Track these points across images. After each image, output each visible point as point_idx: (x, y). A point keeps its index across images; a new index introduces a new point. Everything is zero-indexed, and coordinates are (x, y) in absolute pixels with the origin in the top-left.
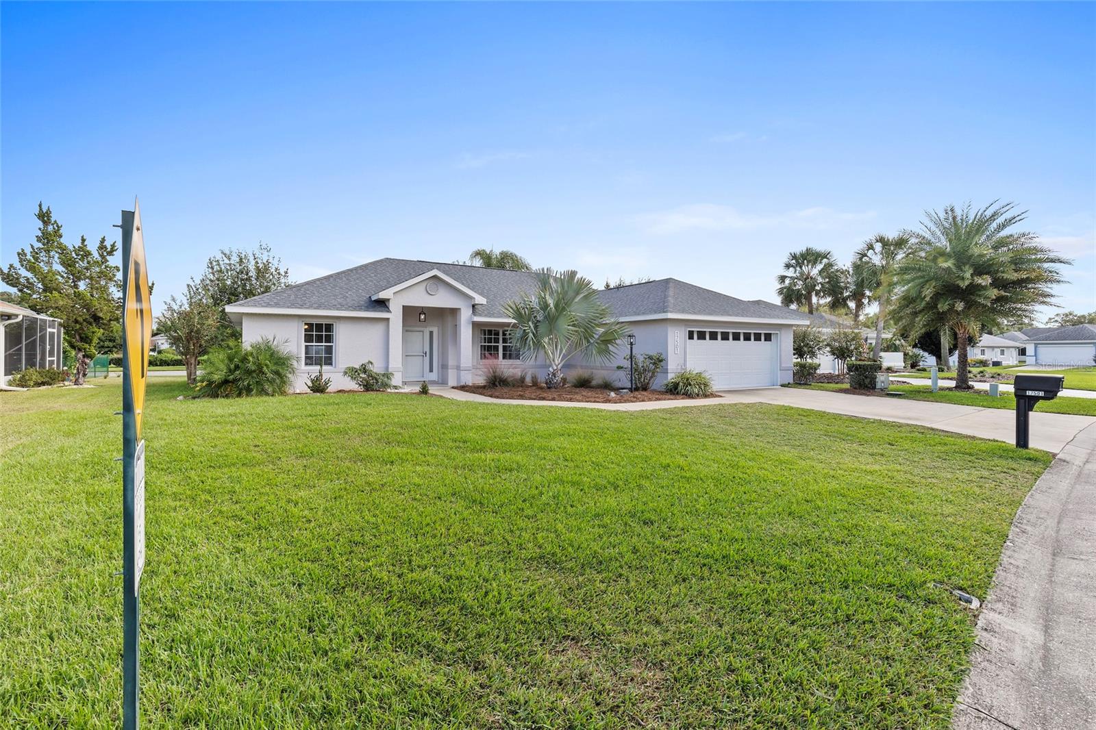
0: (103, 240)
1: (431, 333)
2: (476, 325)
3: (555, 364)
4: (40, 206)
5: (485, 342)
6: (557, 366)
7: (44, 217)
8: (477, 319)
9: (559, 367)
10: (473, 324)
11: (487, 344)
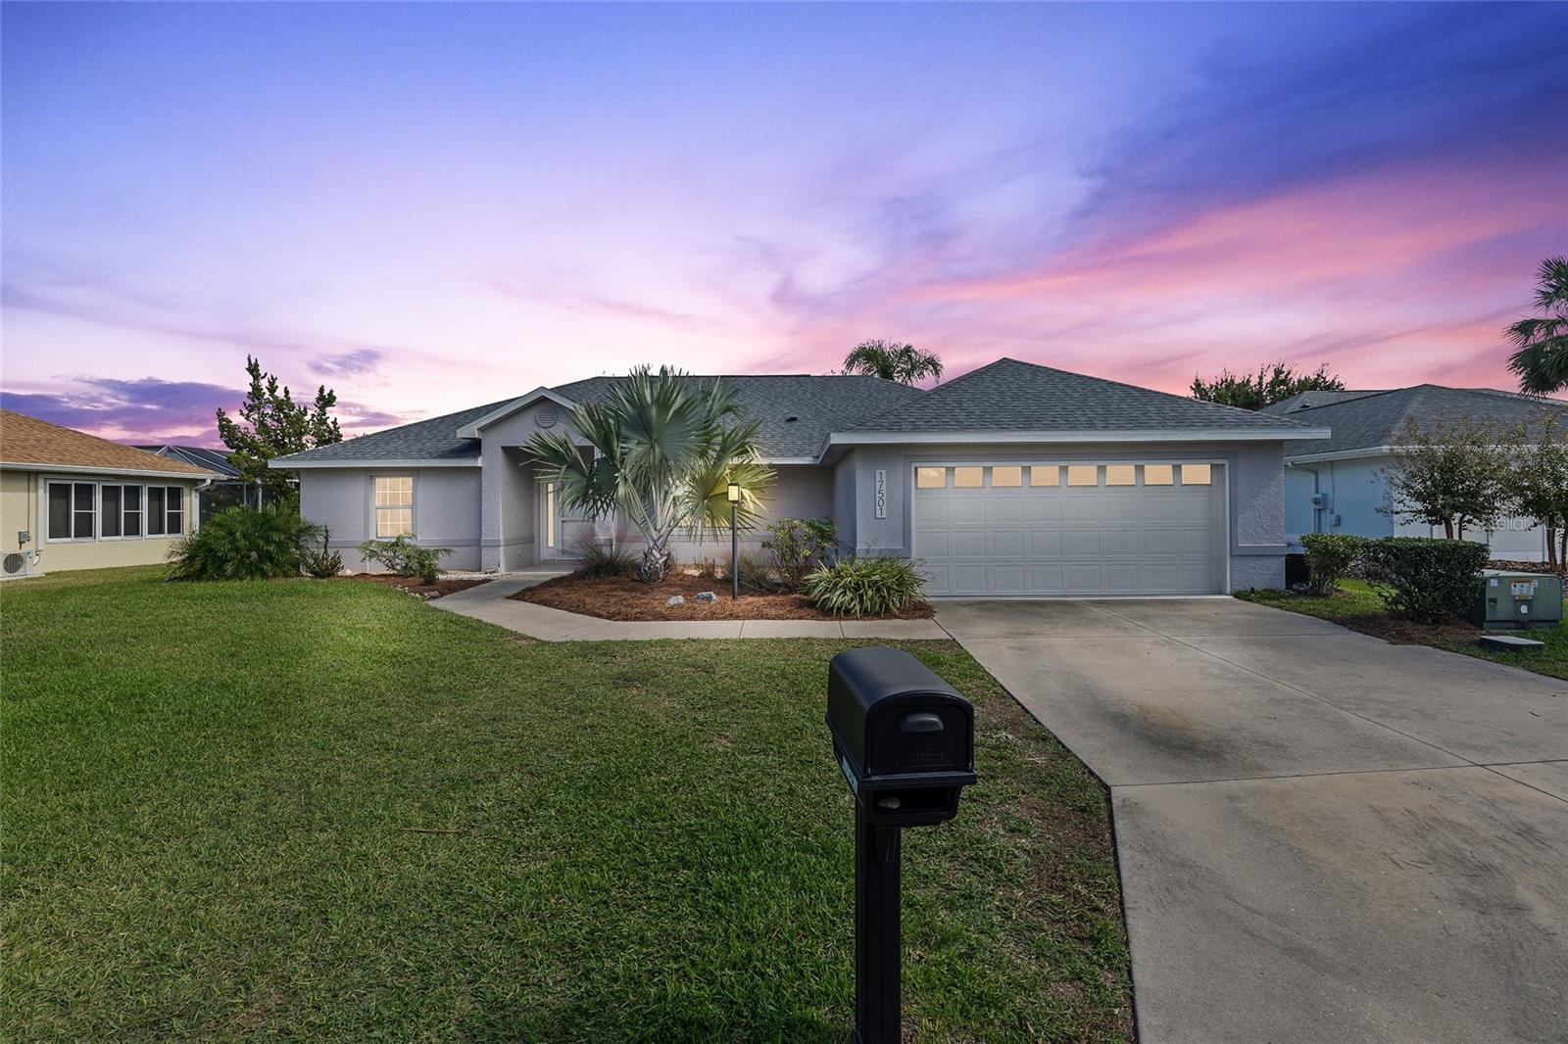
0: (321, 389)
4: (249, 359)
7: (253, 369)
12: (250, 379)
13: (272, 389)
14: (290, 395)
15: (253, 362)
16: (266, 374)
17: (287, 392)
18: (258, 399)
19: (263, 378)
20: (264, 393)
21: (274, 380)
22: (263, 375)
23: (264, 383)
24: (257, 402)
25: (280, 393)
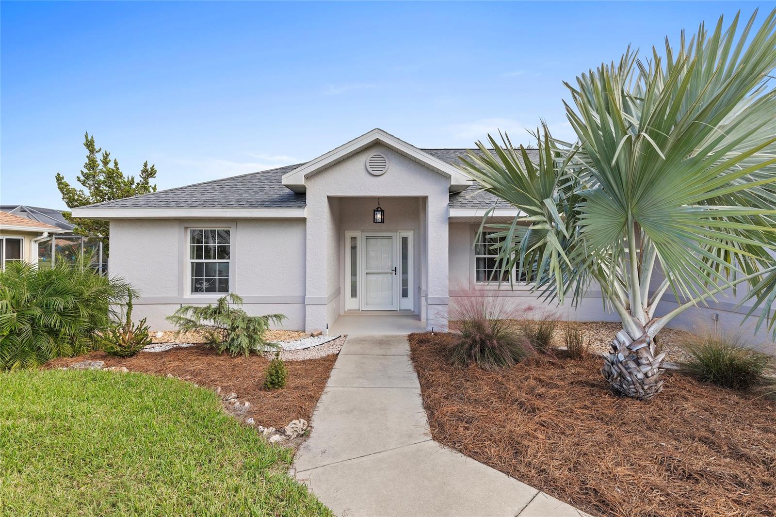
0: (146, 165)
1: (405, 240)
2: (454, 224)
3: (638, 325)
4: (86, 137)
5: (485, 254)
6: (644, 329)
7: (90, 145)
8: (456, 213)
9: (652, 331)
10: (450, 224)
11: (487, 256)
12: (87, 153)
13: (106, 163)
14: (119, 166)
15: (90, 138)
16: (100, 150)
17: (116, 164)
18: (93, 169)
19: (97, 152)
20: (99, 165)
21: (107, 155)
22: (97, 150)
23: (99, 157)
24: (92, 171)
25: (111, 165)
